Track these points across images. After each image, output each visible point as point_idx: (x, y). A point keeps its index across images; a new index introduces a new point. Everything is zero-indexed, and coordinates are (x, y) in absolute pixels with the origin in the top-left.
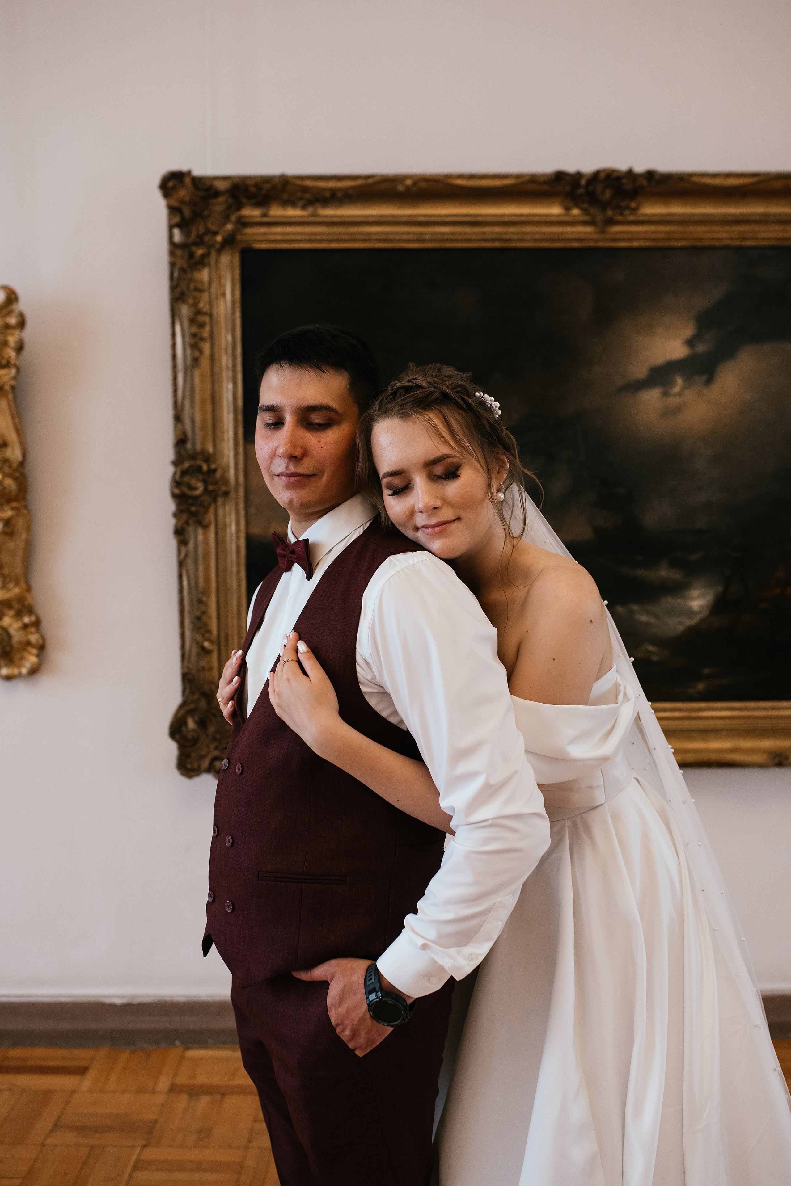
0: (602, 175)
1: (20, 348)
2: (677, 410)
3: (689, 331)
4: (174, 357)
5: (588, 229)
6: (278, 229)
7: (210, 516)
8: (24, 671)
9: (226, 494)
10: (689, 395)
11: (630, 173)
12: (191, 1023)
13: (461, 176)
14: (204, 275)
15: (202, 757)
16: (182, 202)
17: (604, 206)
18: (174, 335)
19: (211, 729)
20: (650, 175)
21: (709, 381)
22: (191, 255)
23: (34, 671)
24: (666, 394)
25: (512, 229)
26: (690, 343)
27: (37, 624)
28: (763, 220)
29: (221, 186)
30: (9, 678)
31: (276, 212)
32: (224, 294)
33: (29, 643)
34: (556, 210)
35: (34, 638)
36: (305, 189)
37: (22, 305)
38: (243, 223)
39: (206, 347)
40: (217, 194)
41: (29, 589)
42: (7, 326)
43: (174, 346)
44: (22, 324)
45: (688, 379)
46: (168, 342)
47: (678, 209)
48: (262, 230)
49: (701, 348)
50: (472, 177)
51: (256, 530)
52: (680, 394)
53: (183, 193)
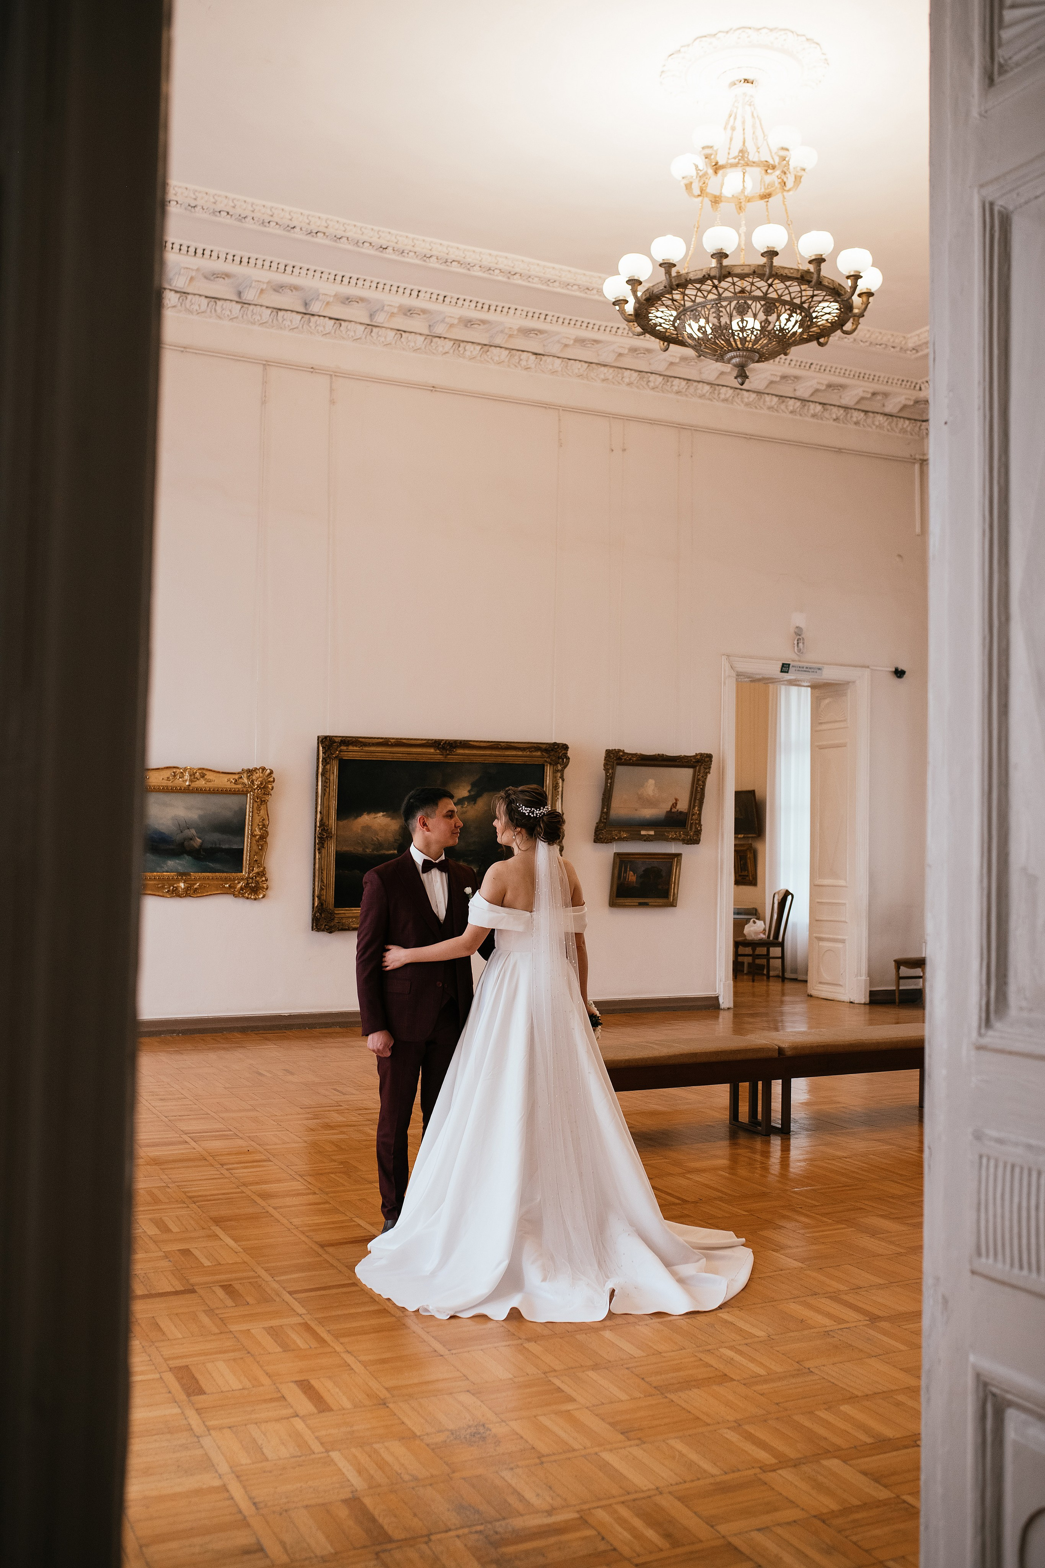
0: (447, 742)
1: (273, 788)
2: (465, 812)
3: (469, 788)
4: (317, 793)
5: (441, 756)
6: (351, 753)
7: (325, 845)
8: (261, 896)
9: (331, 837)
10: (469, 807)
11: (456, 741)
12: (311, 1021)
13: (405, 739)
14: (328, 767)
15: (322, 925)
16: (326, 745)
17: (446, 750)
18: (317, 785)
19: (323, 916)
20: (461, 742)
21: (475, 803)
22: (326, 761)
23: (264, 897)
24: (462, 807)
25: (419, 756)
26: (469, 791)
27: (267, 880)
28: (490, 755)
29: (337, 740)
30: (255, 899)
31: (351, 748)
32: (333, 773)
33: (263, 888)
34: (432, 750)
35: (265, 885)
36: (361, 742)
37: (273, 775)
38: (340, 751)
39: (328, 790)
40: (335, 742)
41: (264, 868)
42: (269, 782)
43: (317, 789)
44: (274, 781)
45: (469, 803)
46: (315, 787)
47: (467, 752)
48: (346, 753)
49: (472, 793)
50: (408, 739)
51: (338, 849)
52: (466, 807)
53: (327, 743)
